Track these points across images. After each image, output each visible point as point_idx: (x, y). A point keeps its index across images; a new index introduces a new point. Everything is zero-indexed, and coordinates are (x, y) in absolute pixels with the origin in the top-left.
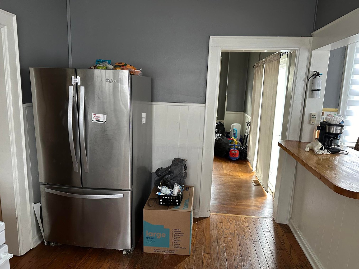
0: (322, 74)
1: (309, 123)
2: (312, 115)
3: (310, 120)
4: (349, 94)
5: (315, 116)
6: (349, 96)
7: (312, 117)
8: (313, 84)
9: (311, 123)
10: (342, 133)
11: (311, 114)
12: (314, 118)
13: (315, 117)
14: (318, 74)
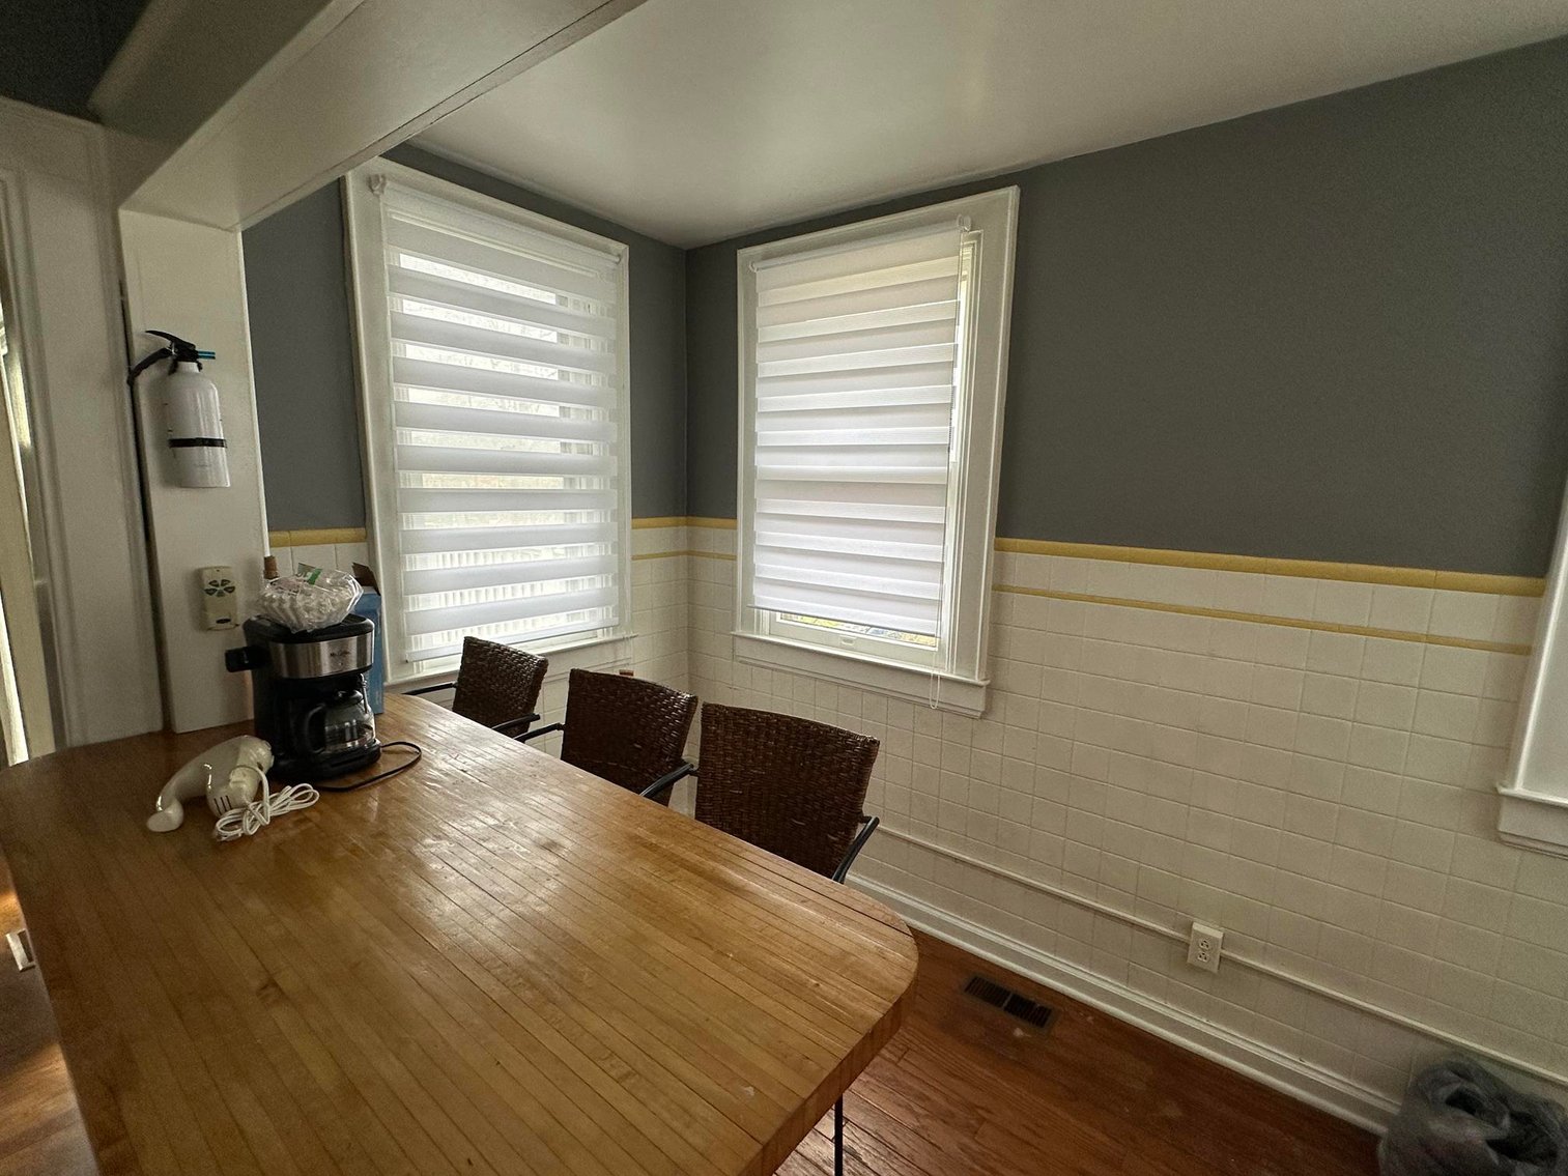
0: (211, 356)
1: (203, 625)
2: (206, 581)
3: (203, 608)
4: (396, 466)
5: (224, 582)
6: (401, 472)
7: (209, 589)
8: (166, 407)
9: (213, 624)
10: (368, 664)
11: (198, 575)
12: (220, 594)
13: (232, 590)
14: (187, 352)
